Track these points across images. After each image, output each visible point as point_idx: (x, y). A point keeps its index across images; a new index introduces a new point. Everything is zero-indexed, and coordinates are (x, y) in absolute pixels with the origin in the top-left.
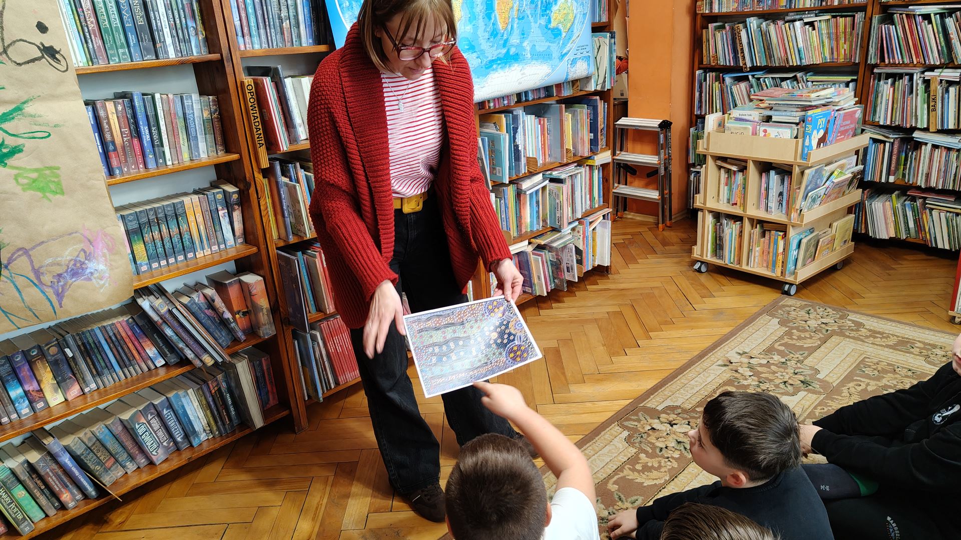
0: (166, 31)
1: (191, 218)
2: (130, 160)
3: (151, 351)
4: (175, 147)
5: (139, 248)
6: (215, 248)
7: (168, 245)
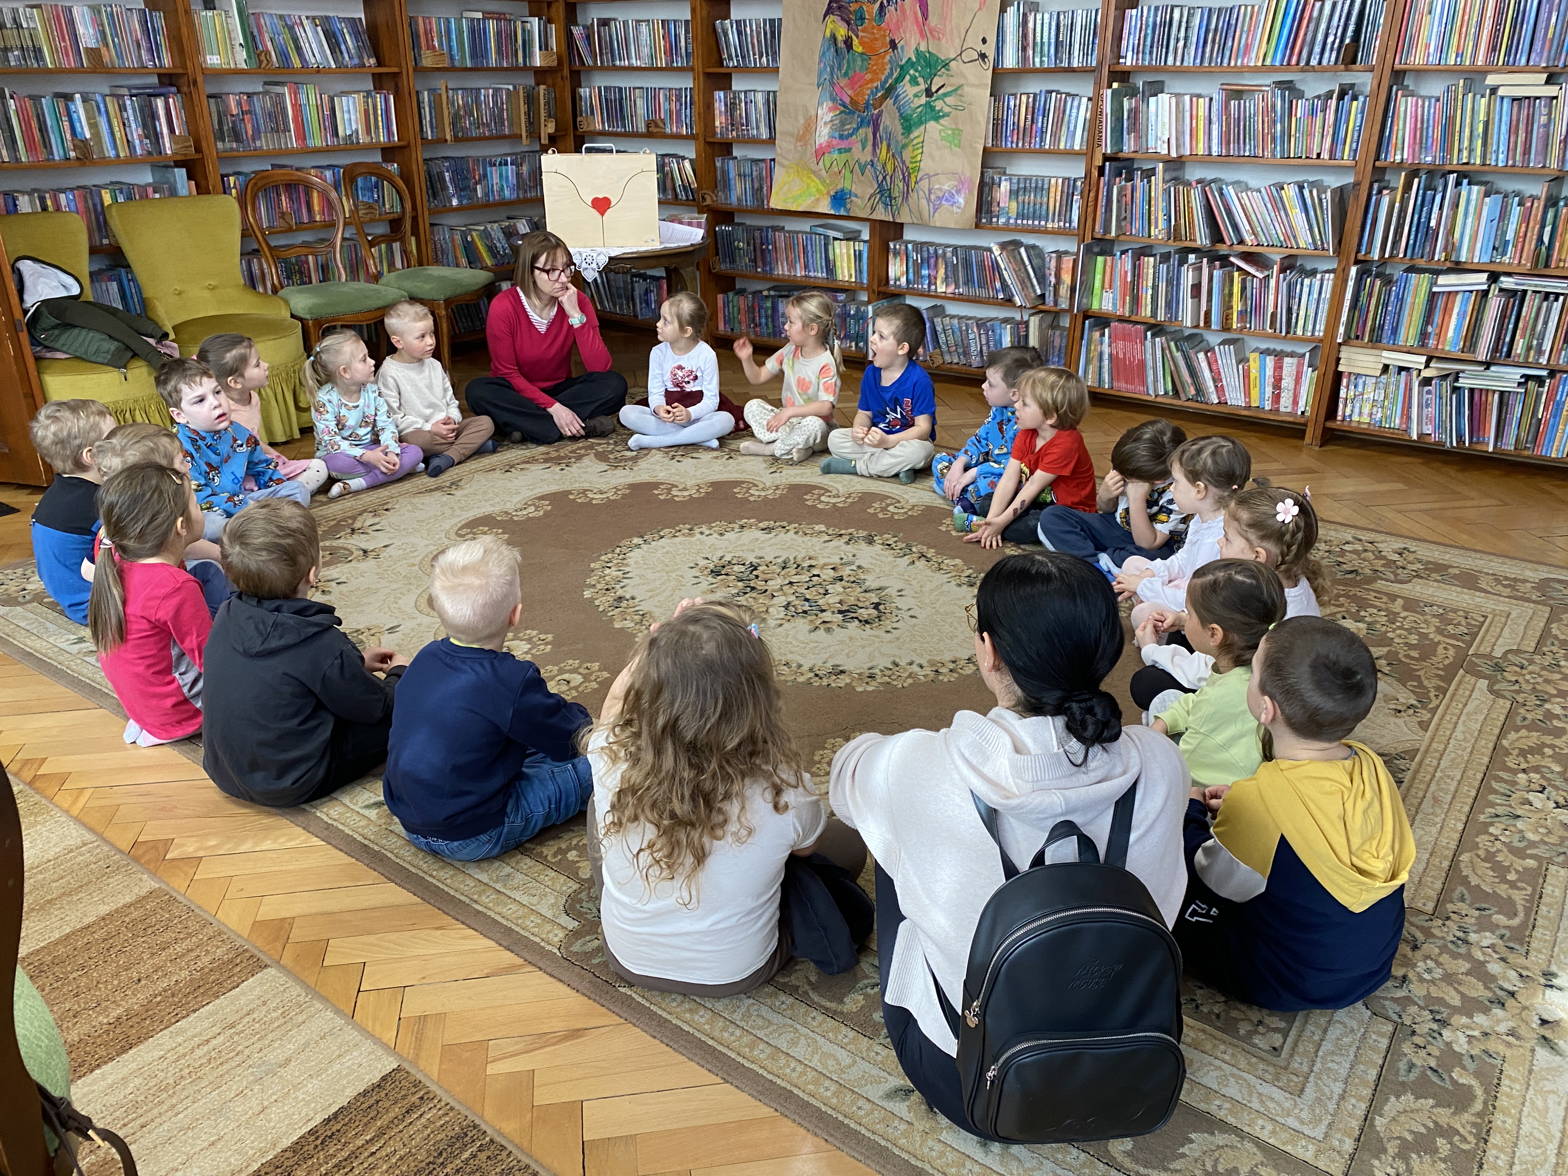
0: (1077, 46)
1: (1052, 195)
2: (1027, 139)
3: (998, 285)
4: (1055, 136)
5: (1014, 205)
6: (1062, 224)
7: (1031, 210)
